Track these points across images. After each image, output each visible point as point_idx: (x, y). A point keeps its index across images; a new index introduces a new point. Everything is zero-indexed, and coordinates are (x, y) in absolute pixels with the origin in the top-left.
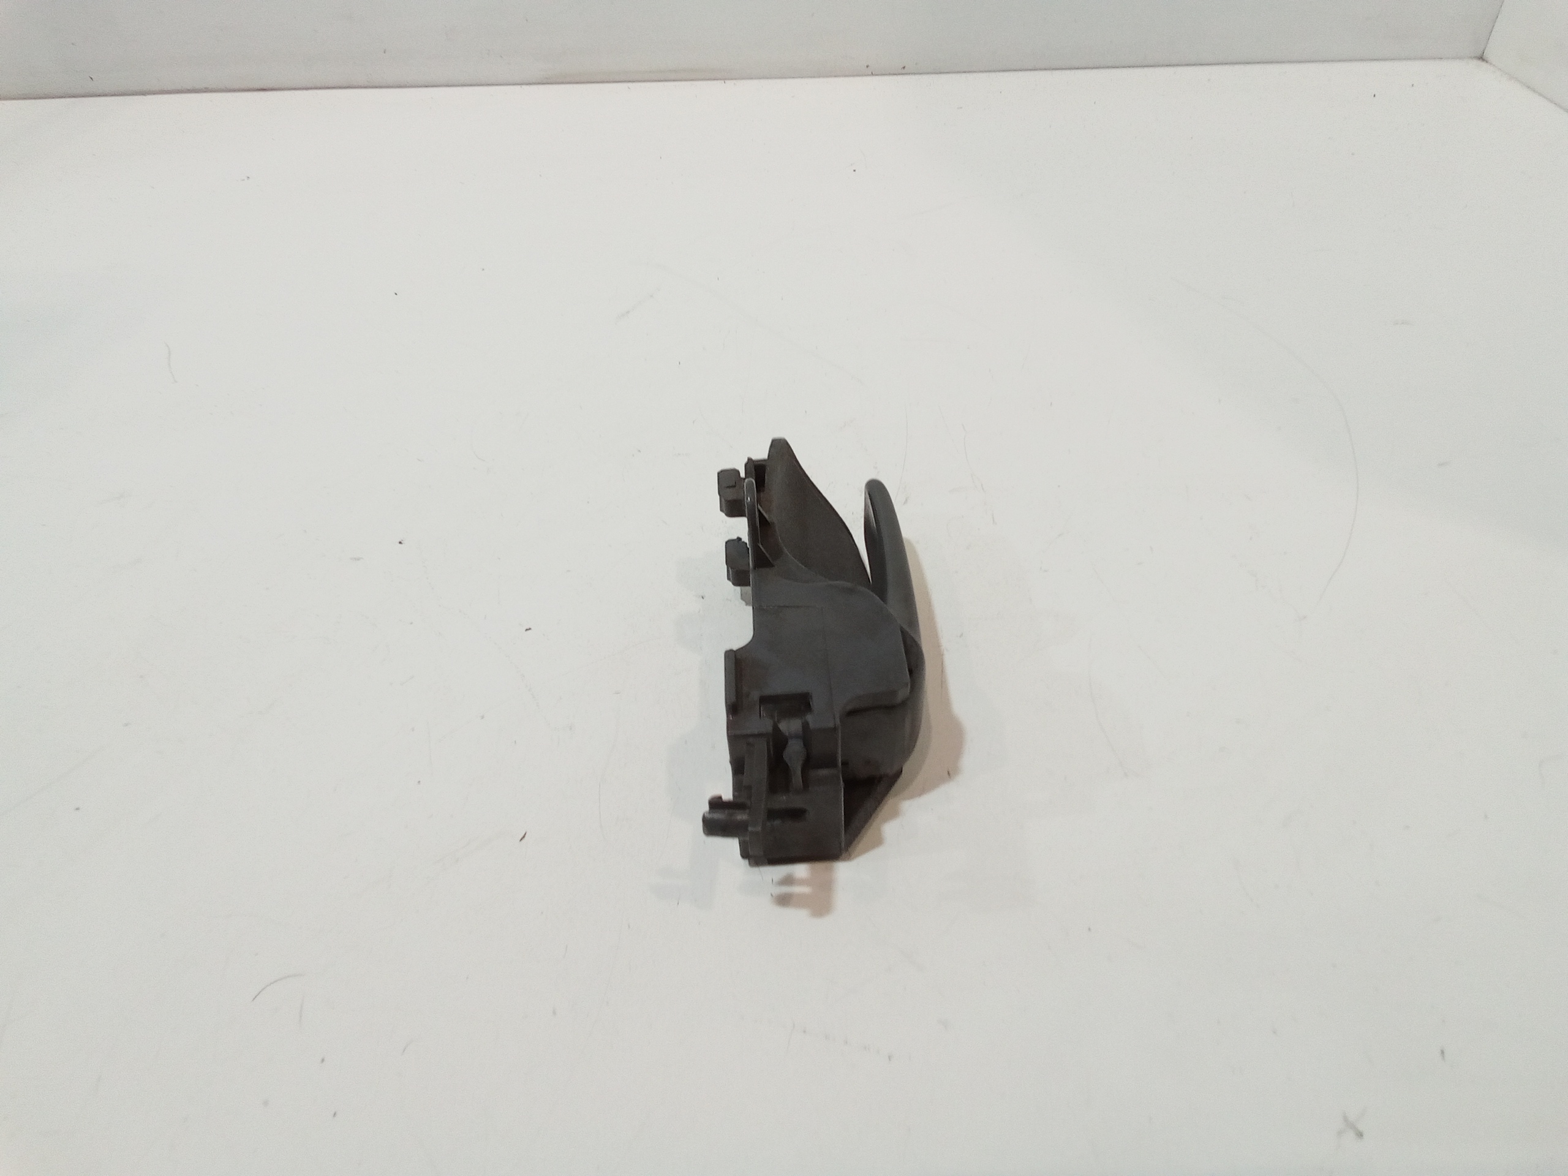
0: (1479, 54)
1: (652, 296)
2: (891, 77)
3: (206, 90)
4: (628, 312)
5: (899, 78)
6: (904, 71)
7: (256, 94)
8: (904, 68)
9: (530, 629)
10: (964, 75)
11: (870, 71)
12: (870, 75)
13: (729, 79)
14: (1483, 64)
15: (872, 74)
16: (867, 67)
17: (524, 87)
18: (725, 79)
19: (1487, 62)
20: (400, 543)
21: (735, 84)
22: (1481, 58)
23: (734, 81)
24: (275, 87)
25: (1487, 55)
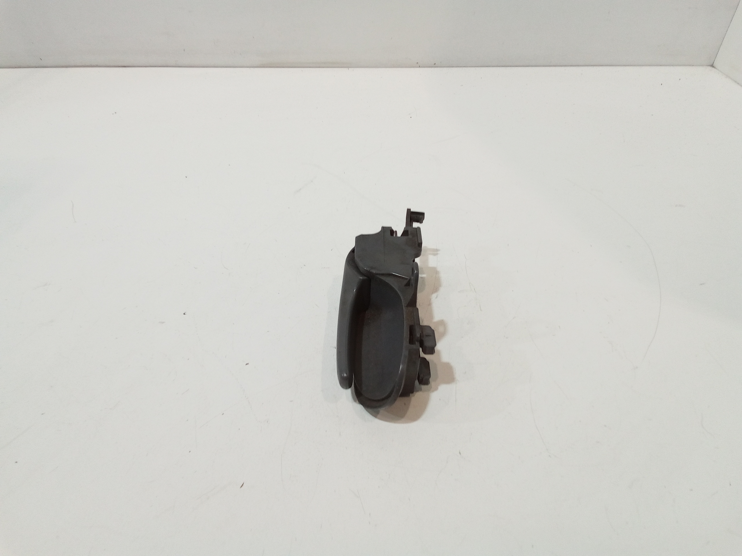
0: (711, 63)
1: (312, 181)
2: (428, 69)
4: (300, 190)
5: (433, 69)
6: (435, 66)
8: (435, 64)
9: (248, 364)
10: (464, 68)
11: (418, 65)
13: (351, 67)
14: (714, 69)
15: (419, 67)
16: (417, 63)
17: (251, 68)
18: (348, 67)
20: (184, 314)
21: (353, 70)
22: (712, 66)
23: (353, 69)
25: (715, 65)
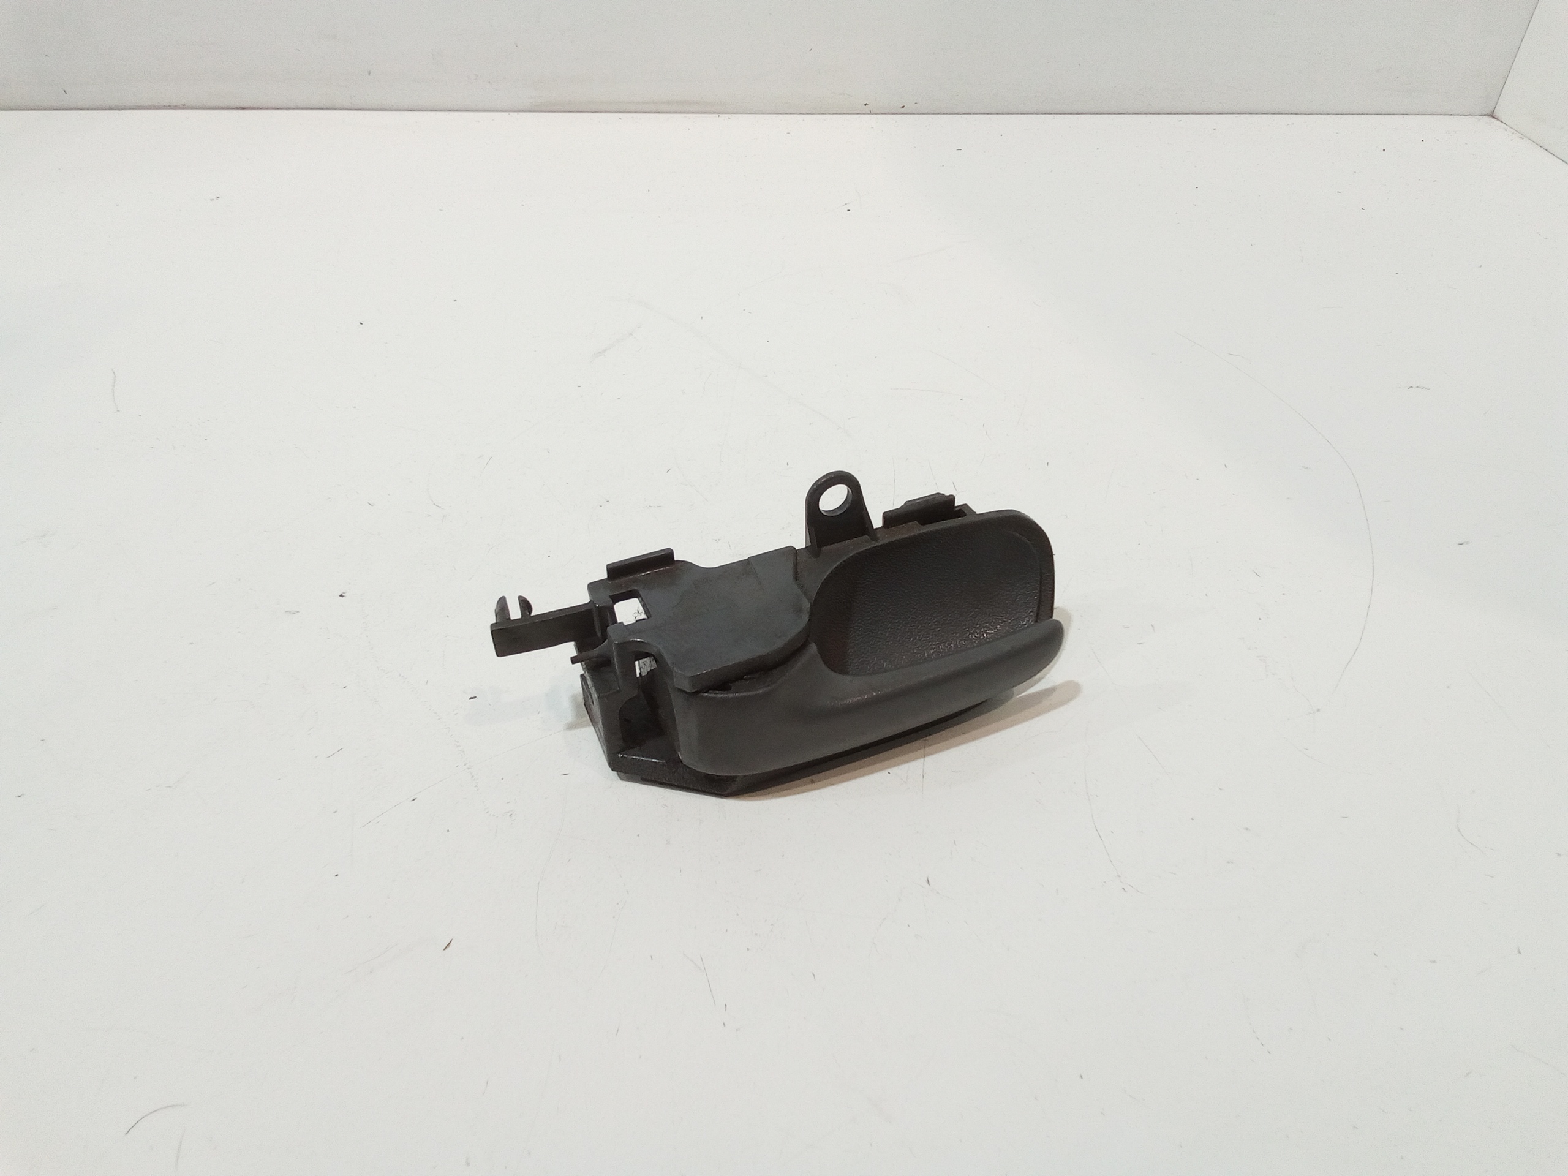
0: (1488, 110)
1: (631, 334)
2: (889, 117)
3: (184, 107)
4: (605, 350)
5: (898, 117)
6: (903, 110)
7: (235, 112)
8: (903, 107)
9: (474, 697)
10: (965, 116)
11: (867, 109)
12: (868, 114)
13: (723, 113)
14: (1495, 121)
15: (870, 113)
16: (866, 105)
17: (511, 114)
19: (1497, 119)
20: (341, 596)
21: (729, 118)
22: (1492, 115)
23: (729, 115)
24: (255, 106)
25: (1496, 113)
